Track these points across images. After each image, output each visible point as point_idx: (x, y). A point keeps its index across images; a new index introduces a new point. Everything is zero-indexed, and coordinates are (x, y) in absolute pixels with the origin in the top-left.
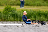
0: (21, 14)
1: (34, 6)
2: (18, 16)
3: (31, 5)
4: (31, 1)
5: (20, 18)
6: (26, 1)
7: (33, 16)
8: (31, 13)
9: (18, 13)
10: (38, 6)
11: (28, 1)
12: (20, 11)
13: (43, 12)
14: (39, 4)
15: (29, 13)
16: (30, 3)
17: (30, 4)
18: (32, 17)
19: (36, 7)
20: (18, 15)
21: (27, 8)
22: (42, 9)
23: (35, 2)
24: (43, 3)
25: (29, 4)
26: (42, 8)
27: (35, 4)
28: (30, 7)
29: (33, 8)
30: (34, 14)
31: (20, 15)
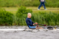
0: (38, 17)
1: (54, 7)
2: (35, 20)
4: (51, 1)
12: (37, 13)
15: (48, 16)
17: (49, 5)
18: (52, 20)
19: (56, 8)
20: (35, 18)
23: (55, 2)
27: (55, 5)
29: (53, 9)
30: (54, 17)
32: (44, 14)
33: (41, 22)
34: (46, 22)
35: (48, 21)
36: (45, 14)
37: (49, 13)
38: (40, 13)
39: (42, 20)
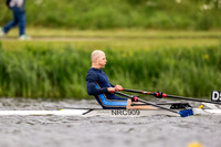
1: (83, 28)
2: (11, 76)
3: (69, 26)
4: (71, 6)
5: (18, 86)
6: (45, 5)
7: (79, 76)
8: (71, 62)
9: (12, 58)
10: (100, 27)
11: (53, 7)
12: (19, 49)
13: (124, 56)
14: (104, 21)
15: (59, 62)
16: (63, 16)
17: (65, 20)
18: (75, 77)
19: (90, 33)
20: (9, 69)
21: (52, 37)
22: (119, 44)
23: (85, 10)
24: (126, 12)
25: (59, 19)
26: (121, 38)
27: (87, 20)
28: (63, 32)
29: (80, 37)
30: (82, 65)
31: (18, 69)
32: (44, 53)
33: (32, 85)
34: (53, 84)
35: (59, 80)
36: (48, 56)
37: (62, 51)
38: (29, 49)
39: (39, 75)
